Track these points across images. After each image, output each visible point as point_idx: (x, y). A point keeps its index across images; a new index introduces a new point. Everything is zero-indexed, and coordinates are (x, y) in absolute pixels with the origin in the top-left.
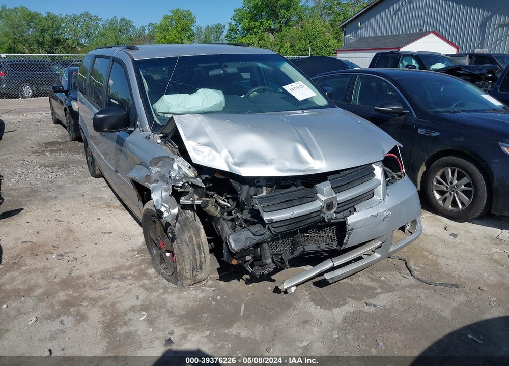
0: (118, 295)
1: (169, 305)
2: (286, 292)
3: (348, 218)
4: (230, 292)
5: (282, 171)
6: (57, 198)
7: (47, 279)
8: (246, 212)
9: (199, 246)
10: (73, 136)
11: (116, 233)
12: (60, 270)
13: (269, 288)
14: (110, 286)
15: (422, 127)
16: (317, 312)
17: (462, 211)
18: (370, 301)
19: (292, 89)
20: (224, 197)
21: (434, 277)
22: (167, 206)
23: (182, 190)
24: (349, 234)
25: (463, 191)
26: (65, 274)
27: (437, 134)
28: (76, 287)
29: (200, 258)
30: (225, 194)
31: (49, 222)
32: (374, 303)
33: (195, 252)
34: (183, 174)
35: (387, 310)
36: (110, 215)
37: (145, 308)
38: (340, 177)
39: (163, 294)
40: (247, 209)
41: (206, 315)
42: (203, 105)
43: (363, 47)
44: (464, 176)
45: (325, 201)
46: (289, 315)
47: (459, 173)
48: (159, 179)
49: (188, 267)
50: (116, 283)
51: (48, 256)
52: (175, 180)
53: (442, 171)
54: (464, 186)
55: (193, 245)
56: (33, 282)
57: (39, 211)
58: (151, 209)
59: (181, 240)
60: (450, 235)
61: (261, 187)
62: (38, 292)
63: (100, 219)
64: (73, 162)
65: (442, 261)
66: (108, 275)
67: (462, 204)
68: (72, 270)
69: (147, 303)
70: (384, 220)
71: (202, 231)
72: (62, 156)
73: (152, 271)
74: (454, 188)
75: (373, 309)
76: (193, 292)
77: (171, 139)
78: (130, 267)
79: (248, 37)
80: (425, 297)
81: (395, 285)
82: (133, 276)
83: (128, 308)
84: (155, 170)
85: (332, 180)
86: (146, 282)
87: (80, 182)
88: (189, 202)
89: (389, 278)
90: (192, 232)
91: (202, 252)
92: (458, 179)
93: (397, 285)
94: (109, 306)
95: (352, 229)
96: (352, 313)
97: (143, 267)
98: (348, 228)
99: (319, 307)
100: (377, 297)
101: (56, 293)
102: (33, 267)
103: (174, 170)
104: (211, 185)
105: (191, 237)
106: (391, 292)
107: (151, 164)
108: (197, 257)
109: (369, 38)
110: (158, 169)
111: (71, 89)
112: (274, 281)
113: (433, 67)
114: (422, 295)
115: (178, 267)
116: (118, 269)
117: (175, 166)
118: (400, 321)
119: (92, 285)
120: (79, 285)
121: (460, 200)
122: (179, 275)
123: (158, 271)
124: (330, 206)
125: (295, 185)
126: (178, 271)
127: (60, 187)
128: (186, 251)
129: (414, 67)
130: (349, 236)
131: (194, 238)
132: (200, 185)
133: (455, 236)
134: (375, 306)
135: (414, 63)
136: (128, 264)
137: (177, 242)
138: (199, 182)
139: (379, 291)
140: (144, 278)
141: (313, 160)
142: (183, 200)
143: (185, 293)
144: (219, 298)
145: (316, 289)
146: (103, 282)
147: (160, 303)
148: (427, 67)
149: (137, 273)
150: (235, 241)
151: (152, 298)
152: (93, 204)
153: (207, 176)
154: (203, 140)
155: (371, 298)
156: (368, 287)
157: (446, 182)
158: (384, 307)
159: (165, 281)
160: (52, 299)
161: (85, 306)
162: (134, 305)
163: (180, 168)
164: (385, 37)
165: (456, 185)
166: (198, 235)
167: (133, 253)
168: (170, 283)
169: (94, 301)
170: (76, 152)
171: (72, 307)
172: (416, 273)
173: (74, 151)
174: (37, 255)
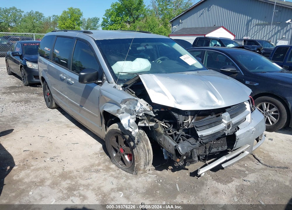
0: (100, 182)
1: (134, 187)
2: (200, 176)
3: (236, 133)
4: (165, 177)
5: (203, 106)
6: (32, 122)
7: (50, 174)
8: (181, 131)
9: (148, 151)
10: (26, 83)
11: (81, 143)
12: (56, 168)
13: (187, 174)
14: (92, 176)
15: (248, 80)
16: (221, 186)
17: (272, 126)
18: (245, 179)
19: (184, 59)
20: (163, 122)
21: (272, 164)
22: (133, 128)
23: (141, 118)
24: (237, 142)
25: (272, 115)
26: (61, 171)
27: (257, 84)
28: (71, 178)
29: (149, 158)
30: (164, 120)
31: (34, 137)
32: (248, 180)
33: (146, 154)
34: (144, 109)
35: (257, 183)
36: (72, 132)
37: (120, 189)
38: (232, 110)
39: (127, 180)
40: (182, 129)
41: (158, 192)
42: (140, 68)
43: (185, 33)
44: (274, 107)
45: (227, 123)
46: (205, 189)
47: (270, 105)
48: (124, 111)
49: (143, 163)
50: (94, 175)
51: (44, 159)
52: (139, 112)
53: (260, 104)
54: (274, 112)
55: (145, 150)
56: (42, 176)
57: (25, 130)
58: (117, 129)
59: (139, 148)
60: (269, 139)
61: (188, 116)
62: (48, 182)
63: (66, 135)
64: (32, 99)
65: (272, 154)
66: (87, 170)
67: (272, 122)
68: (63, 168)
69: (119, 186)
70: (252, 133)
71: (149, 142)
72: (24, 96)
73: (113, 166)
74: (268, 113)
75: (249, 183)
76: (144, 178)
77: (130, 88)
78: (99, 164)
79: (114, 26)
80: (273, 175)
81: (254, 168)
82: (104, 170)
83: (110, 190)
84: (123, 106)
85: (228, 111)
86: (113, 173)
87: (43, 112)
88: (143, 125)
89: (249, 165)
90: (144, 142)
91: (150, 154)
92: (270, 109)
93: (255, 169)
94: (97, 189)
95: (239, 139)
96: (239, 186)
97: (107, 164)
98: (237, 138)
99: (219, 183)
100: (247, 176)
101: (60, 183)
102: (38, 167)
103: (138, 107)
104: (157, 115)
105: (144, 146)
106: (254, 173)
107: (122, 103)
108: (147, 157)
109: (187, 28)
110: (125, 106)
111: (24, 54)
112: (187, 169)
113: (228, 46)
114: (271, 174)
115: (136, 164)
116: (92, 166)
117: (139, 104)
118: (266, 189)
119: (81, 176)
120: (72, 177)
121: (271, 120)
122: (136, 168)
123: (117, 166)
124: (229, 126)
125: (210, 115)
126: (135, 166)
127: (31, 115)
128: (142, 154)
129: (219, 46)
130: (237, 143)
131: (146, 146)
132: (152, 115)
133: (272, 140)
134: (249, 181)
135: (218, 43)
136: (97, 162)
137: (137, 149)
138: (152, 113)
139: (247, 172)
140: (111, 171)
141: (218, 100)
142: (140, 124)
143: (140, 179)
144: (161, 181)
145: (213, 173)
146: (86, 175)
147: (128, 186)
148: (225, 45)
149: (105, 168)
150: (182, 148)
151: (121, 183)
152: (57, 125)
153: (158, 110)
154: (157, 89)
155: (245, 177)
156: (240, 171)
157: (263, 110)
158: (254, 181)
159: (124, 172)
160: (59, 186)
161: (82, 190)
162: (112, 188)
163: (141, 105)
164: (196, 28)
165: (269, 112)
166: (147, 145)
167: (97, 155)
168: (128, 173)
169: (87, 186)
170: (31, 93)
171: (74, 191)
172: (262, 161)
173: (30, 92)
174: (37, 159)
